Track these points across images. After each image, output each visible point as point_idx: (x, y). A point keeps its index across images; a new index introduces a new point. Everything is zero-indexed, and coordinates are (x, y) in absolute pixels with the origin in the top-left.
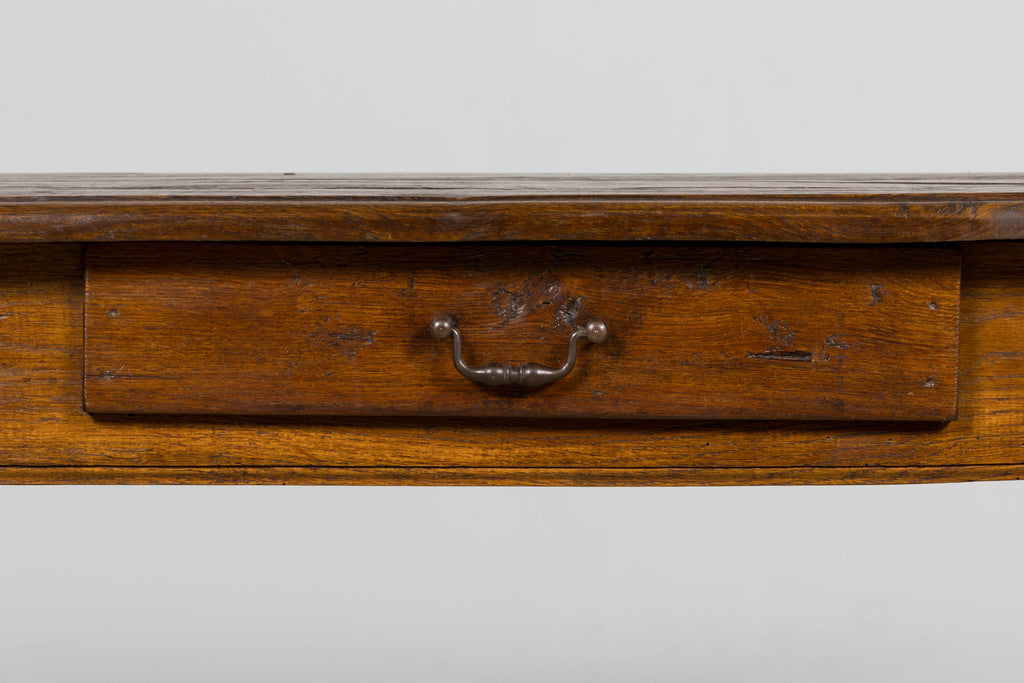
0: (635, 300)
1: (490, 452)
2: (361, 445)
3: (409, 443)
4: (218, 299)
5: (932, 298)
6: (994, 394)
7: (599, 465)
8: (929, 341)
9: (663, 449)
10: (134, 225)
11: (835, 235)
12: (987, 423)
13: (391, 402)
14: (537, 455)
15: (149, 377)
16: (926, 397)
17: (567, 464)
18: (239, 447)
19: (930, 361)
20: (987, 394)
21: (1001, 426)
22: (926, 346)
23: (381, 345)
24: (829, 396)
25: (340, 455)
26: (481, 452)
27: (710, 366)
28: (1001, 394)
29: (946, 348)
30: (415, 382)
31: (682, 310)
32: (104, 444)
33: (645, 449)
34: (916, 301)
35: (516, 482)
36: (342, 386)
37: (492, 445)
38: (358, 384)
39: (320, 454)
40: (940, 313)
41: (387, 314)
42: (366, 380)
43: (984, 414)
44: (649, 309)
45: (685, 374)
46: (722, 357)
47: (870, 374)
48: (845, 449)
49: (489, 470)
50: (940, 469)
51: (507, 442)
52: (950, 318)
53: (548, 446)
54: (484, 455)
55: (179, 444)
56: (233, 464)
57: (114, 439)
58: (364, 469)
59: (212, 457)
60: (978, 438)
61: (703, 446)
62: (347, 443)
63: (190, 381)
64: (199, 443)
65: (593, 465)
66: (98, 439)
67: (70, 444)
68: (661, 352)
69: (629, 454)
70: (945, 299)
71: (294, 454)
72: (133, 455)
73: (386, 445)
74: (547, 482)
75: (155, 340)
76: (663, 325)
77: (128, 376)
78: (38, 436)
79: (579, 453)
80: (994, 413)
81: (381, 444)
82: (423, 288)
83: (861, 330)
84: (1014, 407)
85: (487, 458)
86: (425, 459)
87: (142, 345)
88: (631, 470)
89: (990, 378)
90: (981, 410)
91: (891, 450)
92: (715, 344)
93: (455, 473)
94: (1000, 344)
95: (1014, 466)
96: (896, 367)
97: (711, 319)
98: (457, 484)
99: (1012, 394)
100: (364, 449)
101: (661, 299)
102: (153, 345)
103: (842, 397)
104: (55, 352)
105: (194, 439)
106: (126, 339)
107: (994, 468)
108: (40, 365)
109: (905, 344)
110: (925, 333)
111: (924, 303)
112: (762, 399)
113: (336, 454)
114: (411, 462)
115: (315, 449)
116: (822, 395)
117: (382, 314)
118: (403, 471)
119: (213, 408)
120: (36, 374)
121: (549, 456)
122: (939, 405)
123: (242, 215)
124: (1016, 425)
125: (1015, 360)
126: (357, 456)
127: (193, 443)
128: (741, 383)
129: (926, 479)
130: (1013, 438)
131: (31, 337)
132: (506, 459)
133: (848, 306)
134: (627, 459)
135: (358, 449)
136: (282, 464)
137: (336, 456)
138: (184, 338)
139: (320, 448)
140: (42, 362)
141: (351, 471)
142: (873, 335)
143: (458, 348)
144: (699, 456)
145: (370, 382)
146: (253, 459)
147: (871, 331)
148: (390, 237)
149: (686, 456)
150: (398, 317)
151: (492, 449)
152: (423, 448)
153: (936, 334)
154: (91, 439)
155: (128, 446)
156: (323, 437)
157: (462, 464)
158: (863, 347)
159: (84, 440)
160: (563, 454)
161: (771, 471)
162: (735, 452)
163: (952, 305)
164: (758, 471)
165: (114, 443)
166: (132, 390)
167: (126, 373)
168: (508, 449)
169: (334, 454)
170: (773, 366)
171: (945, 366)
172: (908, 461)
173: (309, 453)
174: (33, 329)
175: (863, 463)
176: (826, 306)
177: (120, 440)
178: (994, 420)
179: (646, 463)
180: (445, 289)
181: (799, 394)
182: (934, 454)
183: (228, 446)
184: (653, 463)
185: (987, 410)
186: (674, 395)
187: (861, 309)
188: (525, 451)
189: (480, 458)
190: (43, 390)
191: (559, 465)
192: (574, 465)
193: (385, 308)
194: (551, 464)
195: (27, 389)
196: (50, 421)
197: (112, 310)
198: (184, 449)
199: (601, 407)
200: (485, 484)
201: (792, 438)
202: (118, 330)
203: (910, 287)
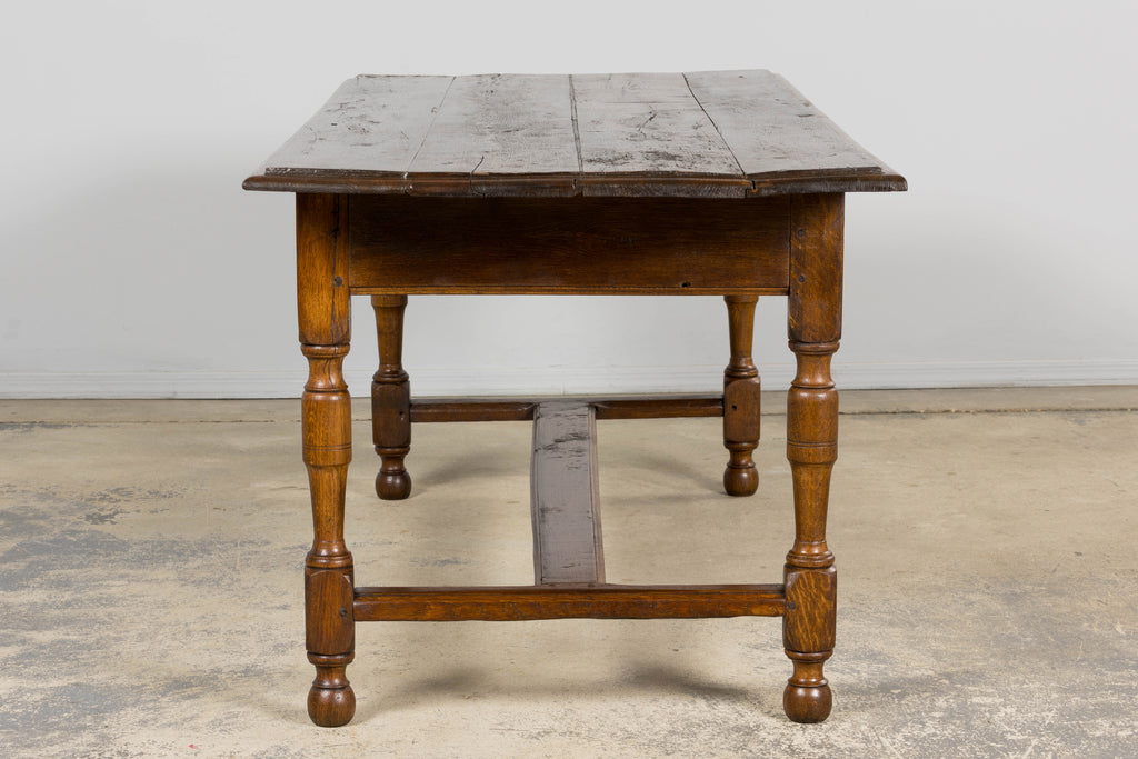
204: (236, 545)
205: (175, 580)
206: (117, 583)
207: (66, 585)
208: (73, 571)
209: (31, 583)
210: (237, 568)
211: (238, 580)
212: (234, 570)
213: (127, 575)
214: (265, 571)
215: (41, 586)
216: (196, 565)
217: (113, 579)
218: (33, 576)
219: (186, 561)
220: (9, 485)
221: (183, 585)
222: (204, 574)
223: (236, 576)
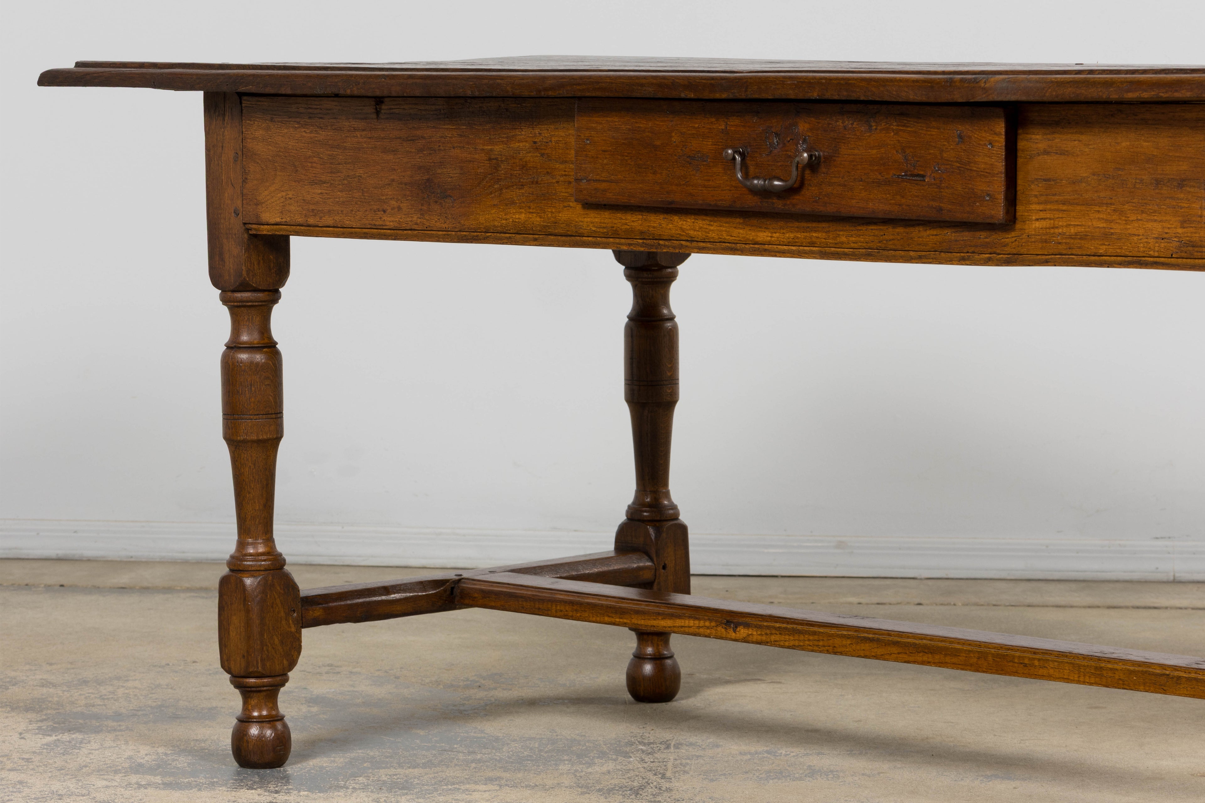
0: (835, 139)
1: (774, 235)
2: (712, 228)
3: (735, 228)
4: (635, 133)
5: (990, 140)
6: (1038, 207)
7: (828, 246)
8: (988, 169)
9: (861, 237)
10: (575, 86)
11: (911, 97)
12: (1034, 226)
13: (716, 200)
14: (798, 238)
15: (604, 181)
16: (986, 206)
17: (812, 244)
18: (654, 227)
19: (989, 182)
20: (1034, 207)
21: (1041, 228)
22: (987, 173)
23: (711, 164)
24: (935, 204)
25: (702, 234)
26: (770, 235)
27: (873, 182)
28: (1041, 207)
29: (997, 174)
30: (728, 188)
31: (859, 145)
32: (592, 223)
33: (852, 236)
34: (981, 142)
35: (791, 255)
36: (693, 190)
37: (775, 231)
38: (700, 189)
39: (692, 233)
40: (993, 150)
41: (715, 145)
42: (705, 186)
43: (1031, 220)
44: (843, 144)
45: (861, 187)
46: (879, 177)
47: (956, 190)
48: (956, 241)
49: (775, 246)
50: (1009, 256)
51: (783, 229)
52: (999, 154)
53: (803, 232)
54: (771, 237)
55: (626, 224)
56: (651, 238)
57: (596, 220)
58: (714, 244)
59: (642, 233)
60: (1028, 236)
61: (882, 236)
62: (705, 227)
63: (622, 185)
64: (636, 224)
65: (825, 246)
66: (589, 220)
67: (576, 222)
68: (848, 172)
69: (844, 239)
70: (996, 141)
71: (680, 233)
72: (605, 230)
73: (724, 229)
74: (806, 256)
75: (606, 158)
76: (849, 155)
77: (594, 180)
78: (562, 217)
79: (818, 237)
80: (1037, 220)
81: (721, 228)
82: (732, 129)
83: (952, 161)
84: (1048, 216)
85: (773, 239)
86: (743, 238)
87: (601, 161)
88: (846, 250)
89: (1036, 196)
90: (1030, 217)
91: (981, 242)
92: (876, 168)
93: (759, 248)
94: (1041, 173)
95: (1050, 257)
96: (970, 186)
97: (874, 151)
98: (762, 255)
99: (1048, 207)
100: (713, 230)
101: (849, 138)
102: (605, 161)
103: (942, 205)
104: (571, 165)
105: (633, 221)
106: (593, 157)
107: (1039, 257)
108: (564, 173)
109: (975, 171)
110: (986, 163)
111: (985, 144)
112: (900, 205)
113: (700, 233)
114: (735, 240)
115: (690, 230)
116: (931, 203)
117: (712, 145)
118: (733, 245)
119: (633, 201)
120: (562, 179)
121: (804, 239)
122: (993, 212)
123: (625, 81)
124: (1049, 228)
125: (1050, 185)
126: (709, 235)
127: (632, 224)
128: (889, 194)
129: (1005, 263)
130: (1047, 237)
131: (560, 156)
132: (782, 240)
133: (944, 145)
134: (842, 243)
135: (710, 230)
136: (673, 238)
137: (699, 235)
138: (619, 157)
139: (692, 229)
140: (565, 171)
141: (708, 245)
142: (959, 165)
143: (738, 167)
144: (880, 242)
145: (706, 187)
146: (660, 235)
147: (957, 162)
148: (692, 96)
149: (873, 242)
150: (720, 147)
151: (776, 233)
152: (741, 231)
153: (992, 164)
154: (585, 219)
155: (603, 225)
156: (694, 222)
157: (760, 242)
158: (953, 172)
159: (582, 220)
160: (811, 238)
161: (919, 253)
162: (898, 240)
163: (1000, 145)
164: (912, 253)
165: (597, 222)
166: (595, 189)
167: (593, 179)
168: (783, 233)
169: (698, 233)
170: (905, 183)
171: (996, 186)
172: (990, 250)
173: (687, 232)
174: (561, 151)
175: (965, 251)
176: (934, 144)
177: (599, 221)
178: (1037, 224)
179: (852, 245)
180: (742, 130)
181: (919, 203)
182: (1004, 246)
183: (649, 226)
184: (856, 246)
185: (1034, 218)
186: (855, 201)
187: (952, 147)
188: (792, 235)
189: (769, 238)
190: (565, 188)
191: (808, 245)
192: (816, 245)
193: (713, 141)
194: (804, 244)
195: (558, 187)
196: (568, 208)
197: (587, 140)
198: (628, 227)
199: (818, 207)
200: (776, 256)
201: (928, 232)
202: (590, 151)
203: (977, 133)
204: (668, 747)
205: (571, 787)
206: (483, 787)
207: (403, 789)
208: (416, 772)
209: (351, 784)
210: (668, 774)
211: (669, 790)
212: (663, 776)
213: (500, 778)
214: (712, 780)
215: (364, 788)
216: (605, 769)
217: (476, 783)
218: (354, 776)
219: (590, 764)
220: (329, 665)
221: (583, 793)
222: (616, 781)
223: (665, 785)
